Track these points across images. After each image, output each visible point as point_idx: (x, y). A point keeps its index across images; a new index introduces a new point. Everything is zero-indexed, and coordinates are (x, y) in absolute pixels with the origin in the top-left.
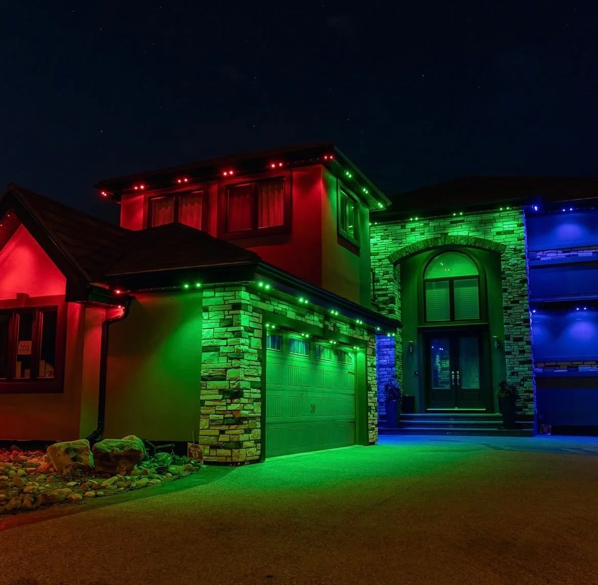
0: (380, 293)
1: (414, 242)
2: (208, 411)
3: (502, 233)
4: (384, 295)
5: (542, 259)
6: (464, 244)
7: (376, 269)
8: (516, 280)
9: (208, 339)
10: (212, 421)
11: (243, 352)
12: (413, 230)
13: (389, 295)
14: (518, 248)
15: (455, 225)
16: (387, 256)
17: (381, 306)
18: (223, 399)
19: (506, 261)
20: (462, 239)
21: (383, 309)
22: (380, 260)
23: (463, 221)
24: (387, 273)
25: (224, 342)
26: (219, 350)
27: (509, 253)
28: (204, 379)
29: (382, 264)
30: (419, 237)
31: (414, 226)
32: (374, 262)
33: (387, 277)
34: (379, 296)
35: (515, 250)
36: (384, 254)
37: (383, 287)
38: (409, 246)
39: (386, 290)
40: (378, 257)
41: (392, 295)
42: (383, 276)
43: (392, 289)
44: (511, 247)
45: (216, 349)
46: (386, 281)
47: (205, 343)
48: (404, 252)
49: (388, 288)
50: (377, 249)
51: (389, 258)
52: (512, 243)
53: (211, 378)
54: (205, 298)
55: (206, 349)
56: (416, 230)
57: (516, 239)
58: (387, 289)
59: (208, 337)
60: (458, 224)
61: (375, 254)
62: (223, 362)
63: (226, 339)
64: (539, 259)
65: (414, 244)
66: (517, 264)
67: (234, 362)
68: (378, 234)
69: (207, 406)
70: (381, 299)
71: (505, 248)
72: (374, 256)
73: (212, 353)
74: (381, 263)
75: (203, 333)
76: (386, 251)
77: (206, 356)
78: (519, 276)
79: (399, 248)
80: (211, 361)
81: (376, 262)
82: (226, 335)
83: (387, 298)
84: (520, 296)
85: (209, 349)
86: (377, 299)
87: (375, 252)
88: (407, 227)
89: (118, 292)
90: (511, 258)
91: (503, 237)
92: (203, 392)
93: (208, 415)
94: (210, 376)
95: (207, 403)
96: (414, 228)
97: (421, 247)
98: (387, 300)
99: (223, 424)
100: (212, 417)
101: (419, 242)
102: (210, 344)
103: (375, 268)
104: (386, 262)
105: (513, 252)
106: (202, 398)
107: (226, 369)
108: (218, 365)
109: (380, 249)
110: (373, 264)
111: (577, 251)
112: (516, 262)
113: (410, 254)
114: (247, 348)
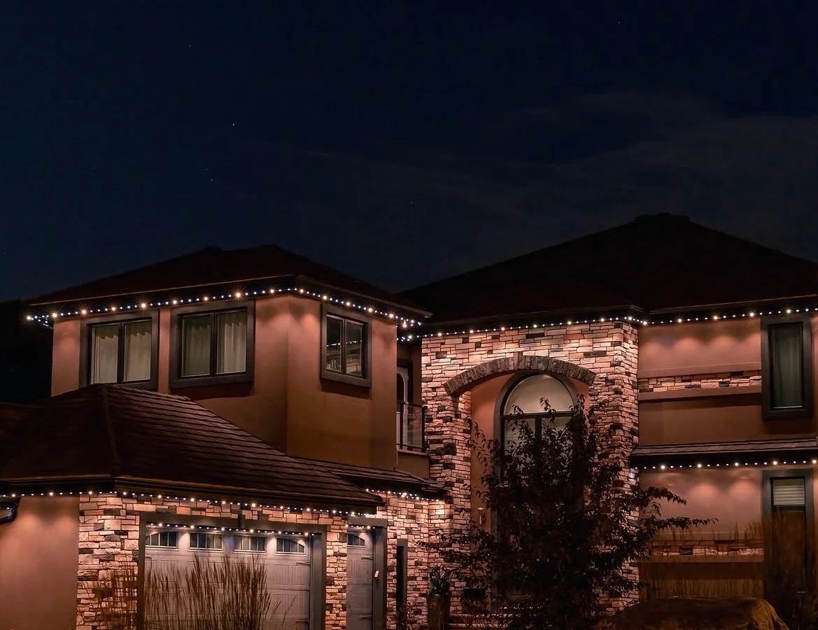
0: (432, 437)
1: (479, 363)
2: (83, 609)
3: (592, 355)
4: (439, 442)
5: (655, 390)
6: (543, 369)
7: (429, 402)
8: (606, 423)
9: (84, 542)
10: (87, 617)
11: (114, 555)
12: (478, 345)
13: (444, 441)
14: (610, 377)
15: (532, 340)
16: (443, 383)
17: (434, 457)
18: (95, 597)
19: (594, 396)
20: (539, 362)
21: (437, 462)
22: (434, 389)
23: (542, 335)
24: (442, 409)
25: (96, 545)
26: (92, 552)
27: (598, 384)
28: (80, 579)
29: (436, 396)
30: (486, 356)
31: (479, 340)
32: (426, 392)
33: (442, 414)
34: (433, 442)
35: (607, 380)
36: (439, 380)
37: (437, 430)
38: (473, 370)
39: (440, 435)
40: (431, 385)
41: (450, 441)
42: (438, 412)
43: (448, 432)
44: (602, 375)
45: (90, 551)
46: (441, 421)
47: (81, 545)
48: (466, 378)
49: (443, 431)
50: (430, 372)
51: (445, 386)
52: (602, 370)
53: (86, 578)
54: (81, 502)
55: (83, 551)
56: (482, 345)
57: (609, 364)
58: (442, 433)
59: (84, 539)
60: (535, 339)
61: (427, 380)
62: (95, 564)
63: (99, 542)
64: (652, 390)
65: (478, 367)
66: (608, 401)
67: (104, 563)
68: (433, 350)
69: (83, 604)
70: (434, 447)
71: (595, 377)
72: (427, 382)
73: (87, 555)
74: (435, 393)
75: (80, 536)
76: (443, 375)
77: (82, 557)
78: (609, 419)
79: (460, 372)
80: (86, 562)
81: (429, 392)
82: (99, 539)
83: (442, 446)
84: (610, 447)
85: (85, 551)
86: (429, 447)
87: (428, 376)
88: (470, 341)
89: (14, 495)
90: (601, 392)
91: (593, 360)
92: (79, 591)
93: (84, 612)
94: (85, 576)
95: (82, 601)
96: (480, 343)
97: (488, 371)
98: (442, 449)
99: (95, 621)
100: (86, 614)
101: (484, 364)
102: (86, 546)
103: (427, 400)
104: (442, 392)
105: (604, 383)
106: (78, 596)
107: (99, 570)
108: (92, 567)
109: (434, 372)
110: (424, 394)
111: (700, 380)
112: (607, 397)
113: (473, 381)
114: (119, 550)
